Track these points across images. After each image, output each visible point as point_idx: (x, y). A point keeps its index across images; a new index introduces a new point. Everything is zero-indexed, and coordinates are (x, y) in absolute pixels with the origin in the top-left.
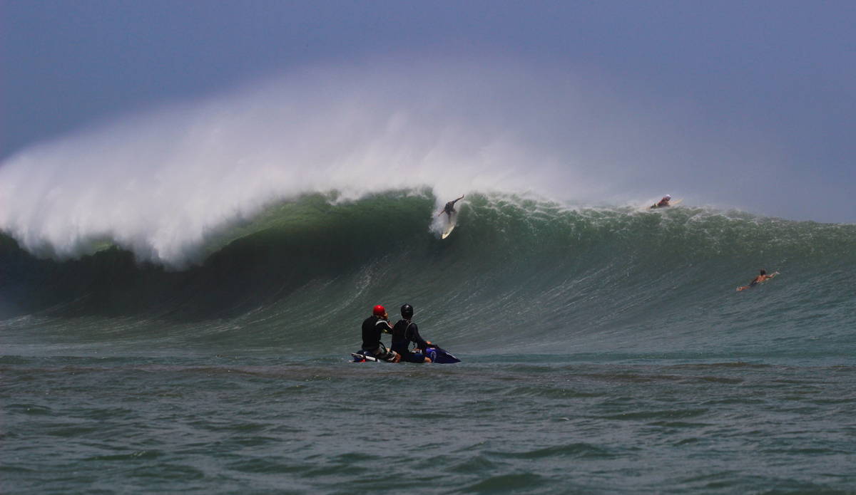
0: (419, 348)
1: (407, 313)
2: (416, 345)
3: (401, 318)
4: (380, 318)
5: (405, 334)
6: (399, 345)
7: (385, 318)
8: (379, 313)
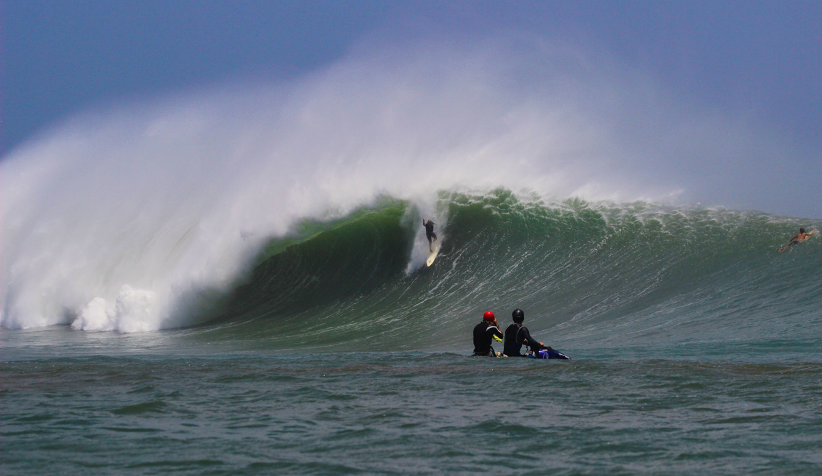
0: (532, 350)
1: (518, 317)
2: (529, 348)
3: (512, 323)
4: (490, 324)
5: (517, 339)
6: (512, 350)
7: (495, 324)
8: (489, 319)
